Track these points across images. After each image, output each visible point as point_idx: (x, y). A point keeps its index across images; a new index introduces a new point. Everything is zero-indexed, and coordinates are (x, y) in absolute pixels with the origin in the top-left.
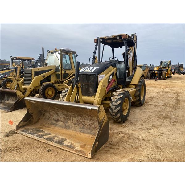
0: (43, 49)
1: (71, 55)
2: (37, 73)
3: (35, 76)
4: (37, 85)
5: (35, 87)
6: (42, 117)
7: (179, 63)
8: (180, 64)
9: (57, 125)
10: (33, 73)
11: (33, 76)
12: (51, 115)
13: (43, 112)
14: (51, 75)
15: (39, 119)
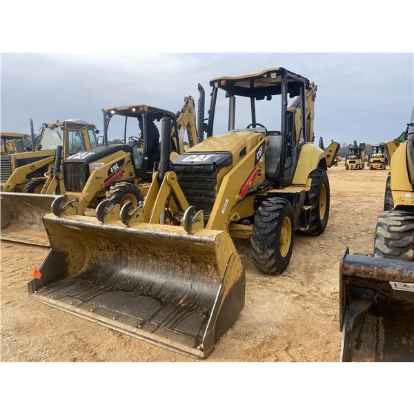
0: (32, 122)
1: (85, 132)
2: (20, 163)
3: (16, 167)
4: (22, 182)
5: (17, 185)
6: (13, 221)
7: (355, 142)
8: (358, 145)
9: (31, 229)
10: (13, 162)
11: (13, 167)
12: (25, 217)
13: (15, 214)
14: (48, 164)
15: (10, 224)
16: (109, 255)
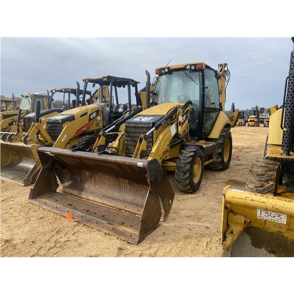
16: (17, 158)
